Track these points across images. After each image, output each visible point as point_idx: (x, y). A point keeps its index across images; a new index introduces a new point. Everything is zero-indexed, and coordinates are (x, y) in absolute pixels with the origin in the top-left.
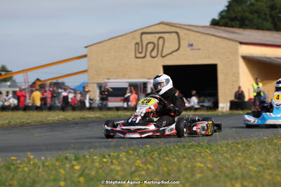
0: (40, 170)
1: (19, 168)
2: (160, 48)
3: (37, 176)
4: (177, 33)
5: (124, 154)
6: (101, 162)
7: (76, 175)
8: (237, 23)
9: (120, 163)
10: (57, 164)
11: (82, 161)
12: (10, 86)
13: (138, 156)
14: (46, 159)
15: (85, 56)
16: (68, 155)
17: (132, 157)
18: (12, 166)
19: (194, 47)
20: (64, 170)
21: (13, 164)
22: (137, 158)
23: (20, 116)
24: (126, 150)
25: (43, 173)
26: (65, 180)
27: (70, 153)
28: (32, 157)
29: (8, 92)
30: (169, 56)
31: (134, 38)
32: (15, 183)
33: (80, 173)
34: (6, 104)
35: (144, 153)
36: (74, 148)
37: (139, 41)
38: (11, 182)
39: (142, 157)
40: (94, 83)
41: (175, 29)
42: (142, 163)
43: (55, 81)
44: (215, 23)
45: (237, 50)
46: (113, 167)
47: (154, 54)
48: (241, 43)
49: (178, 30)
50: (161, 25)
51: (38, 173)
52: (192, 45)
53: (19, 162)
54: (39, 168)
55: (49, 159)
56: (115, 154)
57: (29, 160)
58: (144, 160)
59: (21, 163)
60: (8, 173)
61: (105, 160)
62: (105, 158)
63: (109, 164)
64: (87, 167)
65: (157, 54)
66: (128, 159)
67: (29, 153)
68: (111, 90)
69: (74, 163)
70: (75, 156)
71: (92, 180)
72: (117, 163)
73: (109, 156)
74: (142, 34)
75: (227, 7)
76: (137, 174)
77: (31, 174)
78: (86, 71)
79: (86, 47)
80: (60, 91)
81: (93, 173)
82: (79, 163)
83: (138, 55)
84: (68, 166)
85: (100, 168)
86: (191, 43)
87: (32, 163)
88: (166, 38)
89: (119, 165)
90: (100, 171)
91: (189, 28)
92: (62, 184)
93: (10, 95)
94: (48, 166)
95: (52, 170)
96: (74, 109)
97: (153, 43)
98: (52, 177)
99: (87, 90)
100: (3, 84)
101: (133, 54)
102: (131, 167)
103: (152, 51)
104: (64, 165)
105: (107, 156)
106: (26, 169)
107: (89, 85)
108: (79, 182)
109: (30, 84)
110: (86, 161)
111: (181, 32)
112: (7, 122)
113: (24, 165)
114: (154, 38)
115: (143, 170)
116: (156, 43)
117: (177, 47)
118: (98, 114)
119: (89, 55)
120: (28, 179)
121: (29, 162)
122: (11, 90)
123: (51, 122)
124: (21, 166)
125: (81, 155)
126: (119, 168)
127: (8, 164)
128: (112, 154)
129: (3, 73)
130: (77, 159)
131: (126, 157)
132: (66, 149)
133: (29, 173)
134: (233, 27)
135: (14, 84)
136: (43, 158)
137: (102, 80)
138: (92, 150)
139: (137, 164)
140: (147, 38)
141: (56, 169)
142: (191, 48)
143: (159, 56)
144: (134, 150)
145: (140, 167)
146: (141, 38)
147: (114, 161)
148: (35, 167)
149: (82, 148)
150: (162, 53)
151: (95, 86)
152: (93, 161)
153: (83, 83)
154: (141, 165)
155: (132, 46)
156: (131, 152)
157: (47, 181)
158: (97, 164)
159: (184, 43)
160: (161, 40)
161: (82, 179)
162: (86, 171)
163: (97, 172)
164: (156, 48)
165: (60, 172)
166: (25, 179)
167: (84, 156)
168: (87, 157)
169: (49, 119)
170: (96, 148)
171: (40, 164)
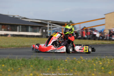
0: (86, 63)
1: (77, 62)
3: (85, 66)
7: (100, 66)
10: (93, 61)
11: (103, 61)
15: (104, 18)
18: (74, 62)
20: (96, 64)
21: (74, 61)
23: (77, 42)
25: (87, 65)
26: (96, 68)
27: (98, 57)
32: (76, 68)
33: (102, 65)
36: (99, 56)
38: (74, 68)
43: (91, 28)
53: (77, 60)
54: (85, 63)
55: (89, 59)
57: (81, 59)
59: (78, 61)
60: (73, 64)
61: (112, 61)
64: (104, 63)
67: (81, 57)
68: (113, 32)
69: (99, 61)
70: (100, 59)
71: (107, 69)
77: (82, 65)
78: (104, 24)
79: (105, 15)
80: (93, 32)
81: (107, 66)
84: (97, 62)
85: (110, 64)
87: (82, 60)
92: (95, 70)
94: (89, 62)
95: (90, 64)
98: (90, 67)
99: (104, 32)
105: (113, 59)
106: (80, 63)
107: (106, 30)
108: (102, 69)
109: (81, 28)
118: (109, 42)
119: (106, 18)
120: (81, 67)
121: (81, 60)
124: (78, 62)
125: (102, 58)
127: (72, 61)
129: (71, 24)
130: (100, 60)
132: (96, 56)
133: (81, 65)
136: (87, 59)
137: (111, 28)
138: (107, 56)
141: (92, 64)
148: (84, 62)
149: (103, 56)
151: (108, 30)
152: (107, 61)
153: (103, 29)
157: (88, 68)
158: (109, 62)
161: (103, 68)
162: (104, 65)
163: (109, 66)
165: (93, 65)
166: (80, 67)
168: (105, 59)
169: (89, 43)
170: (108, 56)
171: (85, 61)
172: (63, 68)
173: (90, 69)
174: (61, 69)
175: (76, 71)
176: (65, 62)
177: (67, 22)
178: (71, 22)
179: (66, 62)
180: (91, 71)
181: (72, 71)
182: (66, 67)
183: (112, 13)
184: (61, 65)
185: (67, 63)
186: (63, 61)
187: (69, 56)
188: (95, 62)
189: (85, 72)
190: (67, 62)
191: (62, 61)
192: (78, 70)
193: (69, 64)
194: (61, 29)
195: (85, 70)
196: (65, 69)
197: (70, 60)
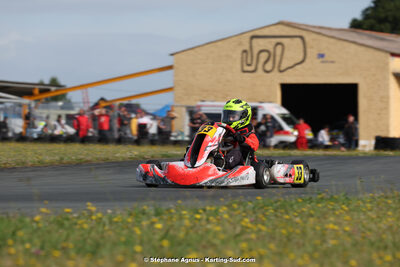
0: (107, 228)
1: (76, 224)
2: (278, 59)
3: (102, 237)
4: (302, 38)
5: (225, 208)
6: (192, 219)
7: (157, 237)
8: (388, 25)
9: (220, 222)
10: (130, 220)
11: (165, 217)
12: (62, 108)
13: (244, 212)
14: (114, 213)
15: (170, 67)
16: (145, 207)
17: (236, 213)
18: (66, 222)
19: (326, 58)
20: (141, 229)
21: (68, 219)
22: (244, 214)
23: (77, 151)
24: (227, 203)
25: (110, 233)
26: (141, 244)
27: (148, 206)
28: (93, 209)
29: (60, 117)
30: (290, 70)
31: (240, 44)
32: (71, 245)
33: (162, 233)
34: (57, 132)
35: (254, 208)
36: (154, 199)
37: (247, 47)
38: (65, 245)
39: (251, 213)
40: (182, 106)
41: (299, 32)
42: (251, 222)
43: (125, 102)
44: (356, 25)
45: (387, 64)
46: (209, 226)
47: (269, 66)
48: (394, 55)
49: (303, 34)
50: (280, 27)
51: (103, 232)
52: (321, 56)
53: (75, 215)
54: (104, 225)
55: (118, 212)
56: (213, 208)
57: (91, 213)
58: (253, 218)
59: (78, 218)
60: (61, 231)
61: (198, 216)
62: (198, 213)
63: (203, 222)
64: (172, 226)
65: (273, 67)
66: (231, 216)
67: (89, 204)
69: (155, 219)
70: (156, 210)
71: (180, 244)
72: (215, 221)
73: (204, 210)
74: (253, 37)
75: (374, 2)
76: (243, 237)
77: (93, 234)
78: (170, 89)
79: (172, 55)
81: (182, 235)
82: (161, 219)
83: (247, 68)
84: (145, 223)
85: (192, 228)
86: (322, 52)
87: (94, 217)
88: (286, 45)
89: (218, 224)
90: (191, 232)
91: (320, 31)
92: (138, 248)
93: (63, 121)
94: (117, 222)
95: (123, 229)
96: (153, 142)
97: (267, 51)
98: (123, 239)
100: (53, 104)
101: (239, 66)
102: (235, 228)
103: (266, 62)
104: (139, 222)
105: (201, 211)
106: (86, 226)
107: (175, 109)
108: (162, 247)
109: (91, 105)
110: (171, 217)
111: (308, 37)
112: (57, 158)
113: (83, 220)
114: (268, 44)
115: (253, 232)
116: (272, 50)
117: (301, 58)
119: (175, 65)
120: (89, 241)
121: (90, 216)
122: (64, 113)
123: (121, 160)
124: (79, 222)
125: (164, 208)
126: (218, 228)
127: (60, 219)
128: (208, 208)
129: (53, 89)
130: (158, 214)
131: (228, 213)
132: (143, 199)
133: (89, 233)
134: (381, 31)
135: (68, 105)
136: (109, 211)
137: (194, 103)
138: (179, 202)
139: (243, 224)
140: (259, 44)
141: (128, 228)
142: (321, 59)
143: (276, 69)
144: (240, 204)
145: (248, 228)
146: (251, 43)
147: (211, 218)
148: (99, 223)
150: (279, 66)
151: (184, 109)
152: (181, 218)
153: (167, 106)
154: (250, 225)
155: (237, 55)
156: (235, 206)
157: (115, 244)
158: (187, 222)
159: (312, 53)
160: (279, 48)
161: (166, 243)
162: (171, 232)
163: (187, 234)
164: (272, 58)
165: (133, 232)
166: (85, 240)
167: (168, 210)
168: (173, 211)
169: (117, 155)
170: (185, 198)
171: (105, 219)
172: (28, 246)
173: (122, 248)
174: (20, 248)
175: (73, 254)
176: (35, 225)
177: (42, 84)
178: (54, 82)
179: (37, 222)
180: (124, 254)
181: (57, 254)
182: (37, 241)
183: (197, 49)
184: (20, 233)
185: (39, 228)
186: (28, 220)
187: (47, 202)
188: (138, 223)
189: (102, 257)
190: (41, 225)
191: (21, 221)
192: (80, 251)
193: (49, 232)
194: (17, 108)
195: (104, 252)
196: (33, 250)
197: (52, 218)
